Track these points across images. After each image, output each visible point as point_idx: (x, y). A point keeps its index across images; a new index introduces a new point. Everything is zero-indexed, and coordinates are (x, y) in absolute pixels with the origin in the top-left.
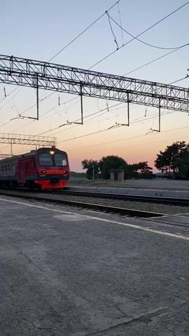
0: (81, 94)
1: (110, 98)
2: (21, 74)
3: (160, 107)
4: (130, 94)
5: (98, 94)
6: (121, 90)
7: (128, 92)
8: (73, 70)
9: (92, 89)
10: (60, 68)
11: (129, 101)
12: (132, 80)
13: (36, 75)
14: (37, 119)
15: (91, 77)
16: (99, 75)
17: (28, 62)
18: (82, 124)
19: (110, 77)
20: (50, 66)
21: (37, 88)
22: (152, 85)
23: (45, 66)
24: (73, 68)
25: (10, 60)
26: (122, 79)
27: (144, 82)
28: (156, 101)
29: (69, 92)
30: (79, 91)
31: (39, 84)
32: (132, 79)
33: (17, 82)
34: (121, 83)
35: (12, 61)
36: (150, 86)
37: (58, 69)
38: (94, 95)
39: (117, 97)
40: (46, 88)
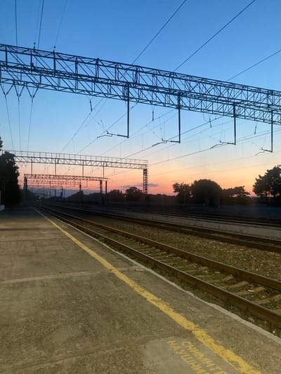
0: (179, 107)
1: (213, 112)
2: (110, 83)
3: (272, 122)
4: (237, 108)
5: (199, 107)
6: (227, 101)
7: (235, 104)
8: (172, 75)
9: (192, 100)
10: (156, 73)
11: (235, 116)
12: (244, 88)
13: (127, 86)
14: (128, 137)
15: (193, 84)
16: (204, 81)
17: (117, 66)
18: (179, 142)
19: (217, 83)
20: (143, 72)
21: (128, 100)
22: (268, 94)
23: (137, 71)
24: (171, 73)
25: (96, 64)
26: (231, 86)
27: (259, 90)
28: (268, 116)
29: (164, 104)
30: (176, 103)
31: (130, 96)
32: (243, 86)
33: (104, 94)
34: (230, 91)
35: (98, 65)
36: (265, 96)
37: (153, 75)
38: (195, 109)
39: (221, 110)
40: (138, 100)
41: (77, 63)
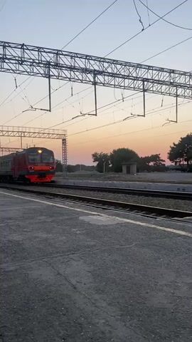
0: (95, 83)
1: (125, 88)
2: (33, 63)
3: (177, 96)
4: (146, 83)
5: (112, 83)
6: (136, 79)
7: (144, 80)
8: (87, 57)
10: (73, 56)
11: (144, 91)
12: (149, 68)
13: (48, 64)
14: (50, 111)
15: (106, 65)
16: (115, 62)
17: (39, 50)
18: (96, 115)
19: (126, 64)
20: (62, 54)
21: (49, 78)
22: (170, 73)
23: (57, 54)
24: (87, 56)
25: (21, 48)
26: (139, 66)
27: (162, 70)
28: (173, 90)
29: (82, 81)
30: (92, 80)
31: (51, 73)
32: (149, 66)
33: (28, 72)
34: (137, 71)
35: (24, 49)
36: (168, 74)
37: (72, 57)
38: (108, 85)
39: (132, 86)
40: (58, 77)
41: (4, 47)
